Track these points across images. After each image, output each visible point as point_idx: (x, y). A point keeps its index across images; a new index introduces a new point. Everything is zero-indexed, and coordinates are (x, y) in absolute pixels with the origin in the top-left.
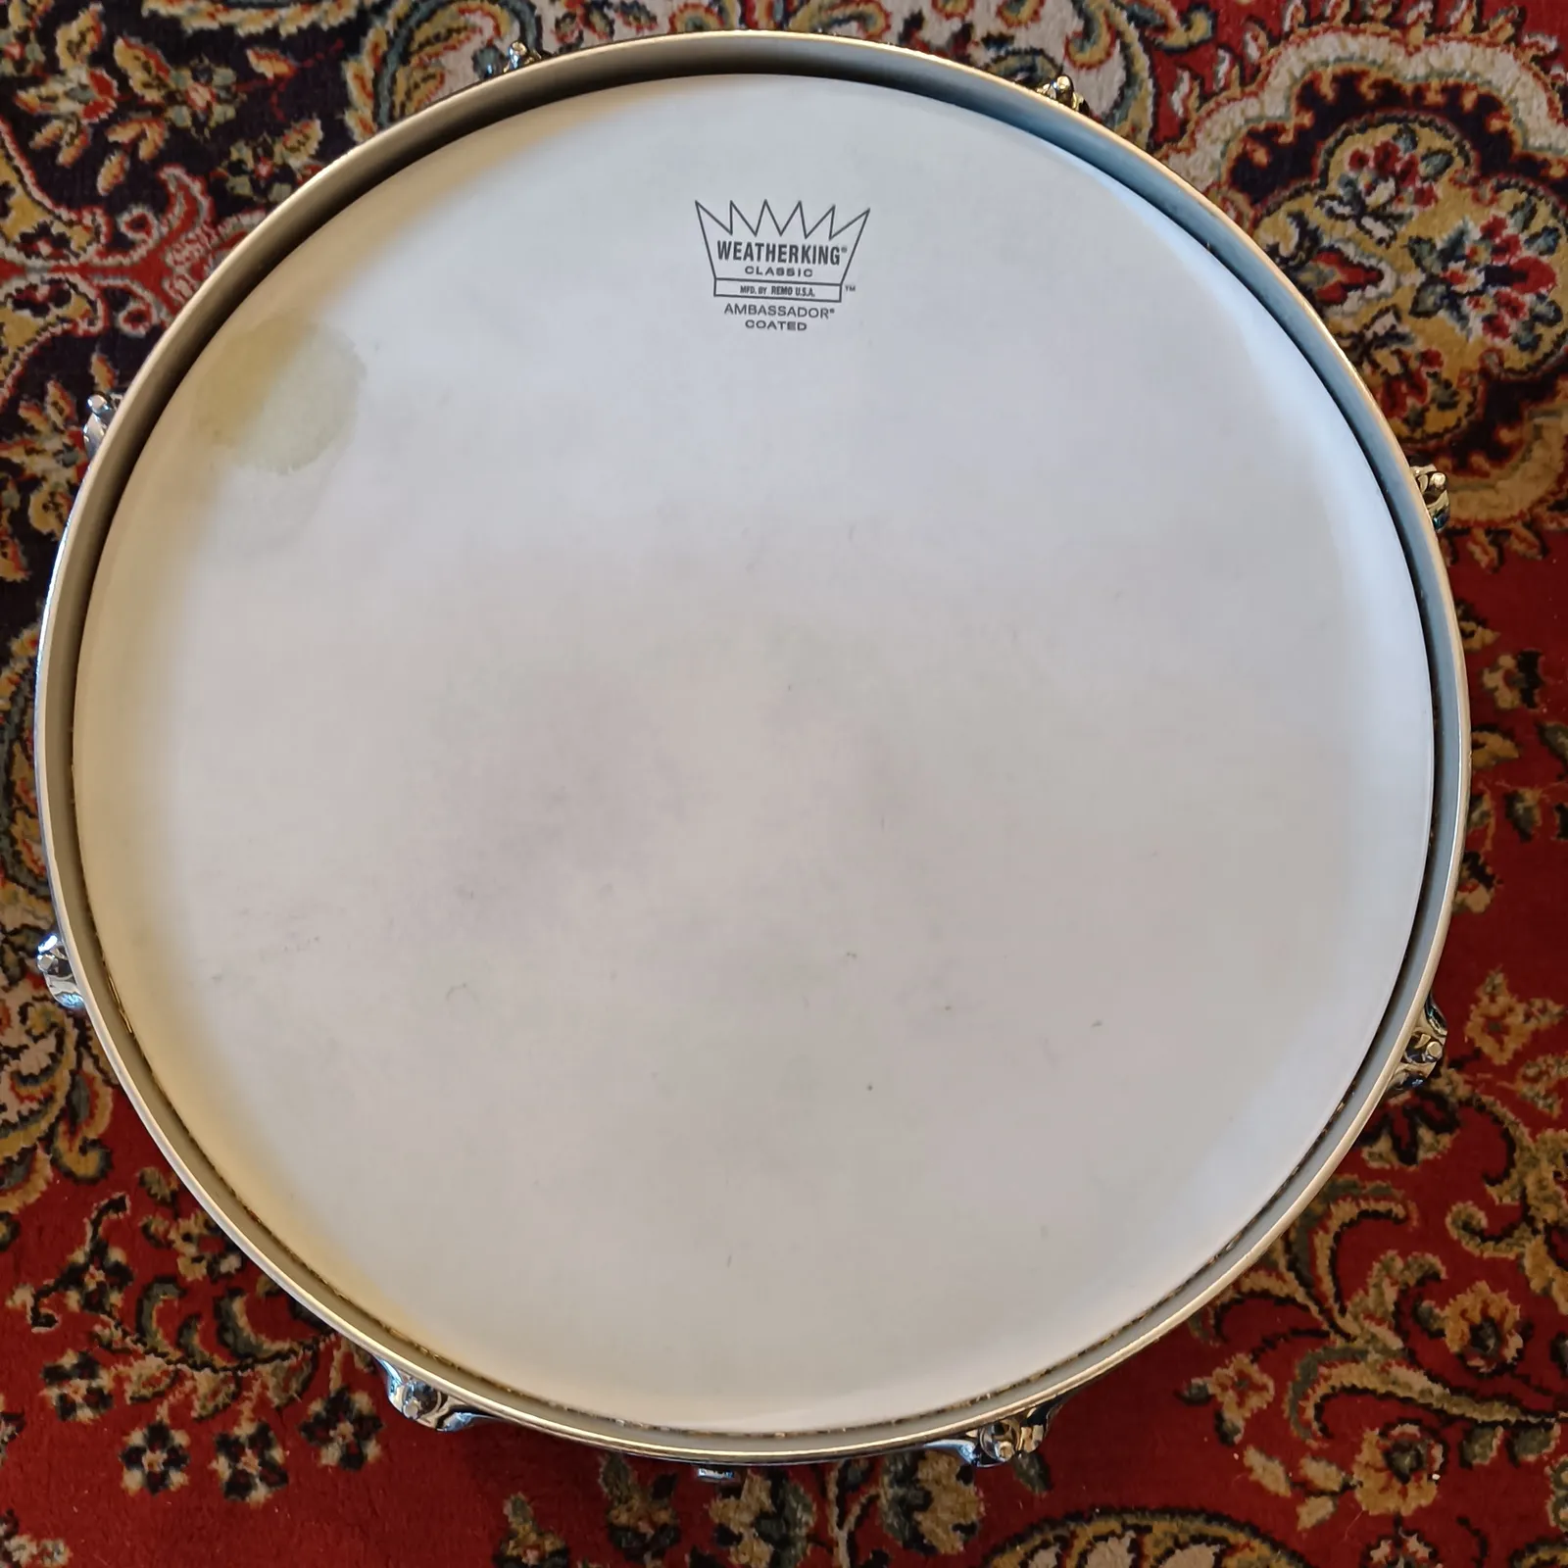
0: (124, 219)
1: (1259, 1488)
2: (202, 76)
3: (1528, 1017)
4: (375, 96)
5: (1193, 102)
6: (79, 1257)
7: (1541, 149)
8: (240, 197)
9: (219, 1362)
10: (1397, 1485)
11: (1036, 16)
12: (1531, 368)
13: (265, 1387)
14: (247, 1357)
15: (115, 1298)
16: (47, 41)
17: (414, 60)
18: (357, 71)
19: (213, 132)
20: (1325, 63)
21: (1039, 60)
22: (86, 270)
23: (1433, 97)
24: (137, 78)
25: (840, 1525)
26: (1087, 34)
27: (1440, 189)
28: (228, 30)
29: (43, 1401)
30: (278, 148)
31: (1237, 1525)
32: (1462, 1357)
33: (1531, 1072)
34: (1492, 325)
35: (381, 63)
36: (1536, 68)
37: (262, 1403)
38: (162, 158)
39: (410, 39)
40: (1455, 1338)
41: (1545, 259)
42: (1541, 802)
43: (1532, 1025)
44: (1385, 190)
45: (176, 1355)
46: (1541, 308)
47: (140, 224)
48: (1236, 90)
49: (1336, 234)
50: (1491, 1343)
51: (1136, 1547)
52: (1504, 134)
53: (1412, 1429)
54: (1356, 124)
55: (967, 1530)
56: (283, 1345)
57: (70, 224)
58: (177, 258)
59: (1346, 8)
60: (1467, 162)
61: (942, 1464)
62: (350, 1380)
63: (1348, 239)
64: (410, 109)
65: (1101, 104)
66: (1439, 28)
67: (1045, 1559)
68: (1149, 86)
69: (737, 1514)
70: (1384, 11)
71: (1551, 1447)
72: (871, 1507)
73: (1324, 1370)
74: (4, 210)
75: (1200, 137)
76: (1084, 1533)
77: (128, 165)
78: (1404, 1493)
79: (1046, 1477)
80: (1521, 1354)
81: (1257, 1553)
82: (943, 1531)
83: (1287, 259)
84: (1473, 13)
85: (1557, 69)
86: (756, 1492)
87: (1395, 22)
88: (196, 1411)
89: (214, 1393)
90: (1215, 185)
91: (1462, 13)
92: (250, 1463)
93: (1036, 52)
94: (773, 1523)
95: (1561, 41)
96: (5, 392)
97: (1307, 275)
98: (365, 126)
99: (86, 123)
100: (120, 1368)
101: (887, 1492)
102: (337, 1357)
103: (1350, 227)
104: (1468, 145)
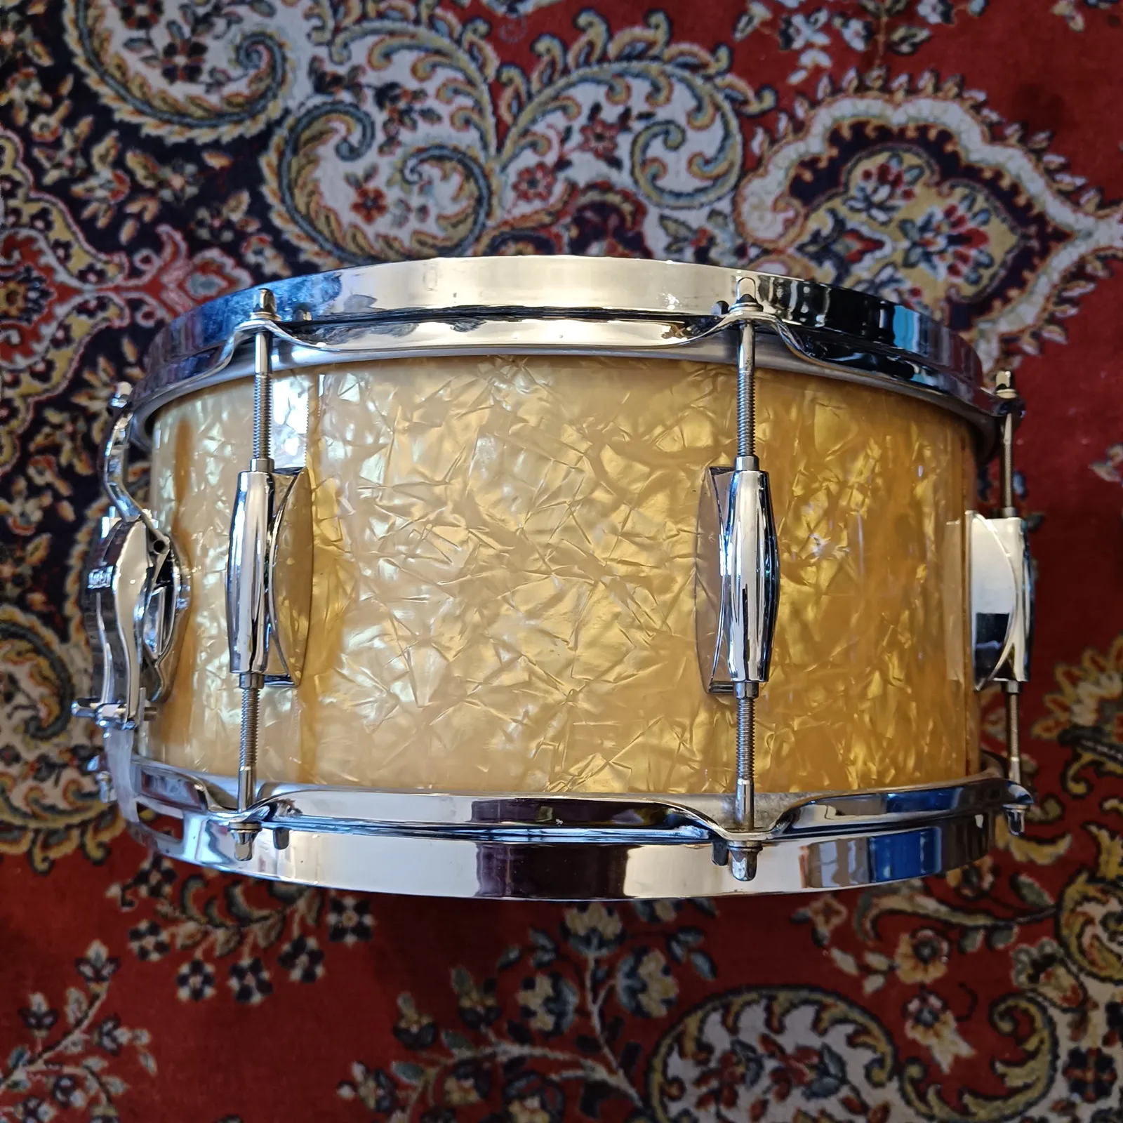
0: (137, 258)
1: (840, 972)
2: (178, 170)
4: (279, 174)
5: (766, 146)
6: (146, 865)
7: (978, 162)
8: (205, 241)
9: (229, 923)
10: (921, 966)
11: (668, 100)
12: (977, 295)
13: (255, 937)
14: (244, 921)
15: (167, 889)
16: (86, 154)
17: (301, 153)
18: (267, 161)
19: (186, 203)
20: (843, 118)
21: (672, 128)
22: (117, 289)
23: (911, 133)
24: (140, 174)
25: (594, 1001)
26: (699, 108)
27: (918, 189)
28: (191, 142)
29: (130, 951)
30: (225, 211)
31: (827, 993)
32: (957, 890)
34: (953, 270)
35: (281, 155)
36: (972, 112)
37: (255, 947)
38: (157, 220)
39: (298, 139)
40: (952, 878)
41: (983, 229)
44: (884, 192)
45: (204, 920)
46: (984, 259)
47: (147, 260)
48: (790, 137)
49: (855, 221)
50: (975, 879)
51: (769, 1010)
52: (955, 155)
53: (929, 933)
54: (864, 153)
56: (264, 913)
57: (107, 263)
58: (170, 279)
59: (855, 83)
60: (933, 172)
61: (652, 965)
62: (306, 931)
63: (863, 223)
64: (300, 182)
65: (710, 152)
66: (912, 91)
67: (715, 1017)
68: (738, 138)
69: (534, 999)
70: (879, 83)
71: (1013, 939)
72: (612, 992)
73: (875, 901)
74: (67, 257)
75: (771, 167)
76: (738, 1001)
77: (138, 226)
78: (926, 970)
79: (714, 970)
80: (993, 885)
81: (841, 1008)
82: (653, 1003)
83: (826, 238)
84: (933, 81)
85: (986, 112)
86: (544, 986)
87: (886, 89)
88: (218, 952)
89: (227, 942)
90: (781, 196)
91: (926, 81)
92: (250, 980)
93: (669, 122)
94: (554, 1003)
95: (988, 95)
96: (75, 364)
97: (838, 248)
98: (274, 194)
99: (112, 202)
100: (173, 929)
101: (621, 982)
102: (297, 918)
103: (863, 216)
104: (932, 162)
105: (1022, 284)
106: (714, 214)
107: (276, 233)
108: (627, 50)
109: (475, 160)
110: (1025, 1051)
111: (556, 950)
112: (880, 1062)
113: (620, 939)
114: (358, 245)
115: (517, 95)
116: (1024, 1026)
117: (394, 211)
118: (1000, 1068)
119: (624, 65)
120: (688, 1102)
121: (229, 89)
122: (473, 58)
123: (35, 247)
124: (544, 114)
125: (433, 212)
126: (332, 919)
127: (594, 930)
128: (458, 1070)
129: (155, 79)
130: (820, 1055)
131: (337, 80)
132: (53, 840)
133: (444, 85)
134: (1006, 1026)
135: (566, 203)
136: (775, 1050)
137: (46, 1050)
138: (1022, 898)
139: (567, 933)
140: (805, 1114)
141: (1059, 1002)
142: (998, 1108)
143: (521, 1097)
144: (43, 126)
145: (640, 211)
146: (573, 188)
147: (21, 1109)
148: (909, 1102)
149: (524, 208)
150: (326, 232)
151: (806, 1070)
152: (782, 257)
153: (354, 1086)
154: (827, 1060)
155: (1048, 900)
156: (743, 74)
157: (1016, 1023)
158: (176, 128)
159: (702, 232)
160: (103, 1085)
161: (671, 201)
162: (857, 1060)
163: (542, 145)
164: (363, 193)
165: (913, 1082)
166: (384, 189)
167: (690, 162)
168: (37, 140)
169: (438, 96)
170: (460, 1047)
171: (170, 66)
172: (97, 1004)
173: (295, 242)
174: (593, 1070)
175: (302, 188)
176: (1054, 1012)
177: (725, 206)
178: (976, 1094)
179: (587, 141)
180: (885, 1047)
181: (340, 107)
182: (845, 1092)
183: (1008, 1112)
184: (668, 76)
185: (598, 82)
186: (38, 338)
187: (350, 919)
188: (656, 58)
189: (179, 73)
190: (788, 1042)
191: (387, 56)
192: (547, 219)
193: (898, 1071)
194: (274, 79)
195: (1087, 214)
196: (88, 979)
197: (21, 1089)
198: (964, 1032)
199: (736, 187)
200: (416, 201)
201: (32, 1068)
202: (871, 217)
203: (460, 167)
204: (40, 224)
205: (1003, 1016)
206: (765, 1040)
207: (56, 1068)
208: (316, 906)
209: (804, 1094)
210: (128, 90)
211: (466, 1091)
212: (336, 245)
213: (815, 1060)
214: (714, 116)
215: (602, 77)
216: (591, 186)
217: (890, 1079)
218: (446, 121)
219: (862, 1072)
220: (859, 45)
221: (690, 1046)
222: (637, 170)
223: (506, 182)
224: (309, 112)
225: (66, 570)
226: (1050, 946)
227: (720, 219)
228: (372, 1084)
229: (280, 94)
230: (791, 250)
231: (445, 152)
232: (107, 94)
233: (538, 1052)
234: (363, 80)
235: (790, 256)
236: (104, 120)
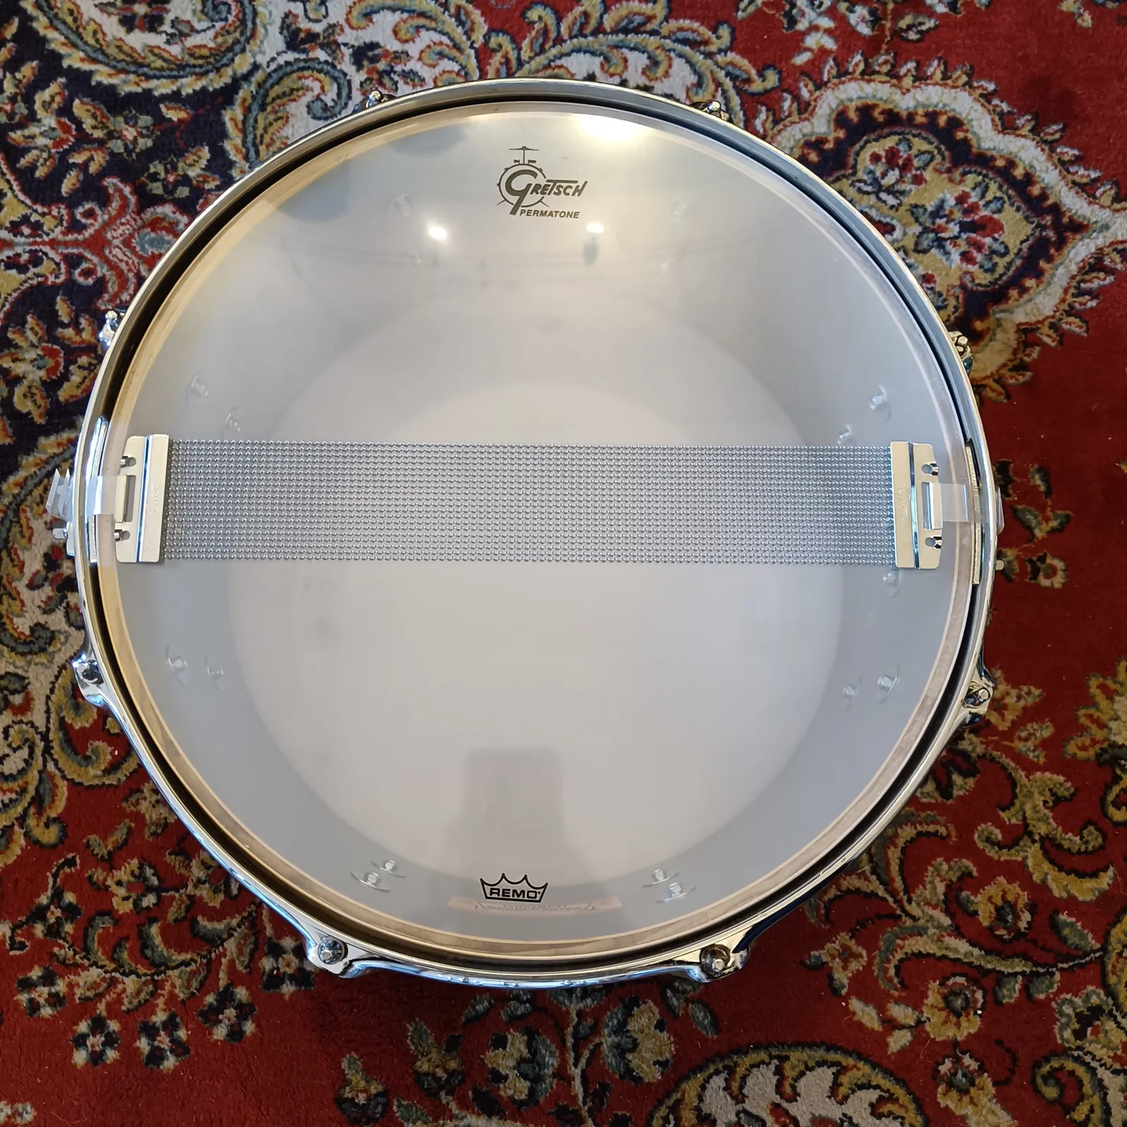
0: (79, 211)
1: (860, 1025)
2: (131, 121)
3: (1019, 697)
4: (244, 132)
5: (769, 125)
6: (44, 900)
7: (989, 149)
8: (155, 196)
9: (141, 970)
10: (954, 1019)
11: (667, 74)
12: (992, 283)
13: (174, 986)
14: (161, 966)
15: (69, 928)
16: (29, 100)
17: (269, 108)
18: (232, 116)
19: (138, 155)
20: (851, 100)
22: (53, 244)
23: (920, 119)
24: (88, 123)
26: (699, 85)
27: (928, 175)
28: (148, 92)
29: (17, 1003)
30: (181, 165)
31: (848, 1053)
32: (991, 929)
33: (1023, 734)
34: (966, 257)
35: (247, 111)
36: (983, 101)
37: (171, 1000)
38: (104, 172)
39: (266, 95)
40: (985, 915)
41: (996, 216)
42: (1018, 557)
43: (1022, 703)
44: (893, 176)
45: (111, 966)
46: (996, 246)
47: (90, 214)
48: (795, 117)
49: (863, 203)
50: (1010, 918)
51: (779, 1071)
52: (966, 140)
53: (961, 980)
54: (873, 136)
55: (663, 1064)
56: (186, 956)
57: (43, 215)
58: (116, 235)
59: (862, 66)
60: (943, 158)
61: (644, 1018)
62: (234, 979)
63: (872, 206)
64: (267, 139)
66: (921, 77)
67: (718, 1082)
68: (739, 114)
69: (504, 1061)
70: (886, 68)
71: (1055, 988)
72: (596, 1052)
73: (899, 942)
76: (743, 1063)
77: (82, 177)
78: (958, 1024)
79: (716, 1025)
80: (1030, 925)
81: (863, 1070)
82: (646, 1066)
84: (942, 68)
85: (996, 102)
86: (517, 1044)
87: (893, 74)
88: (125, 1006)
89: (138, 993)
91: (935, 69)
92: (163, 1041)
94: (529, 1066)
95: (997, 84)
98: (237, 150)
99: (54, 151)
100: (72, 978)
101: (607, 1040)
102: (224, 962)
103: (873, 199)
104: (943, 148)
105: (1039, 274)
108: (624, 23)
110: (1073, 1121)
111: (533, 1001)
113: (608, 987)
115: (506, 61)
116: (1072, 1091)
119: (621, 36)
121: (191, 42)
122: (461, 23)
126: (267, 963)
129: (112, 27)
131: (312, 37)
133: (428, 47)
134: (1051, 1092)
136: (788, 1122)
138: (1064, 940)
141: (1109, 1062)
155: (1093, 942)
156: (743, 53)
157: (1062, 1087)
158: (132, 77)
169: (421, 58)
170: (415, 1120)
171: (129, 14)
175: (268, 146)
176: (1103, 1073)
180: (914, 1118)
181: (314, 64)
184: (667, 51)
185: (593, 53)
187: (289, 963)
188: (654, 33)
189: (137, 22)
190: (802, 1112)
191: (368, 16)
194: (242, 34)
195: (1102, 207)
198: (1003, 1099)
202: (879, 199)
205: (1045, 1079)
206: (776, 1109)
208: (247, 949)
210: (80, 37)
215: (596, 47)
220: (865, 30)
221: (688, 1117)
224: (280, 68)
226: (1097, 997)
229: (249, 48)
232: (56, 40)
234: (341, 38)
236: (51, 66)
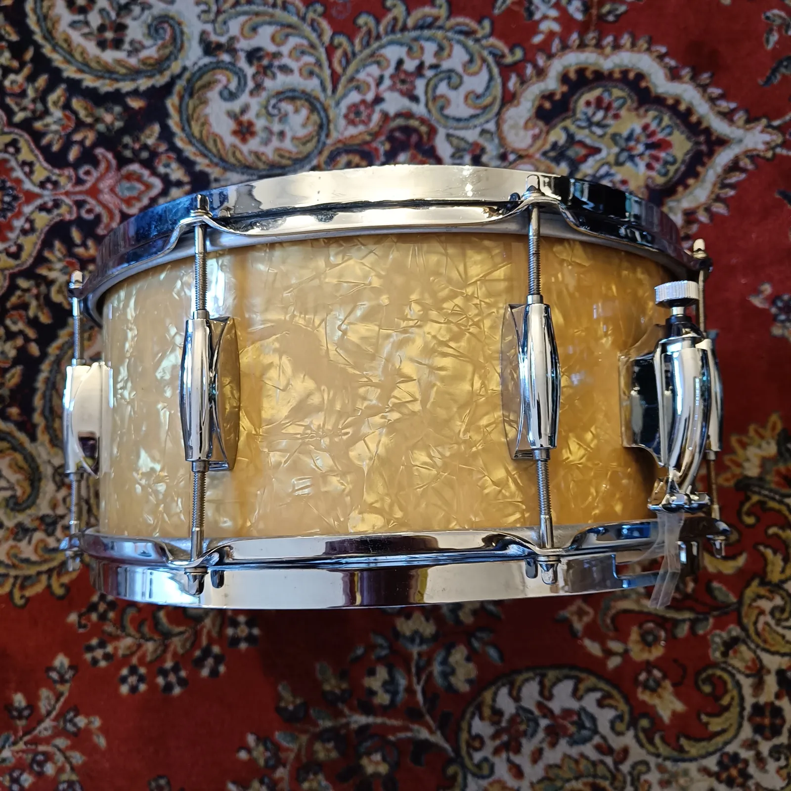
0: (81, 172)
1: (590, 656)
2: (109, 110)
4: (180, 112)
5: (518, 85)
6: (95, 598)
7: (663, 93)
8: (129, 159)
9: (156, 637)
10: (647, 648)
11: (449, 56)
12: (666, 184)
13: (175, 647)
14: (167, 636)
15: (111, 615)
16: (43, 100)
17: (196, 96)
18: (171, 103)
19: (115, 132)
20: (570, 65)
21: (453, 74)
22: (67, 194)
23: (617, 75)
24: (82, 114)
25: (418, 682)
26: (471, 61)
27: (623, 112)
28: (118, 91)
29: (85, 660)
30: (142, 138)
31: (582, 670)
34: (649, 167)
35: (181, 98)
36: (658, 60)
37: (175, 654)
38: (95, 145)
39: (193, 87)
41: (669, 138)
44: (600, 115)
45: (138, 636)
46: (670, 159)
47: (88, 173)
48: (534, 79)
49: (582, 135)
50: (681, 586)
51: (541, 684)
52: (647, 89)
53: (651, 625)
54: (585, 89)
56: (182, 629)
57: (60, 175)
58: (105, 185)
59: (577, 42)
60: (633, 101)
61: (458, 655)
62: (211, 641)
63: (587, 136)
64: (195, 116)
65: (480, 90)
66: (617, 47)
67: (504, 691)
68: (498, 80)
69: (375, 683)
70: (594, 42)
71: (709, 627)
72: (430, 676)
73: (613, 604)
74: (32, 172)
75: (522, 100)
76: (520, 678)
77: (82, 149)
78: (650, 652)
79: (502, 656)
80: (694, 590)
81: (591, 681)
82: (460, 682)
83: (562, 146)
84: (630, 40)
85: (667, 60)
86: (382, 673)
87: (599, 46)
88: (149, 658)
89: (155, 650)
90: (530, 119)
91: (626, 40)
92: (172, 678)
93: (451, 71)
94: (390, 685)
95: (669, 49)
96: (38, 247)
97: (571, 153)
98: (177, 125)
99: (63, 133)
100: (116, 643)
101: (437, 668)
102: (205, 631)
103: (586, 131)
104: (632, 94)
105: (696, 175)
106: (484, 132)
107: (179, 152)
108: (421, 23)
109: (317, 99)
110: (722, 706)
111: (391, 647)
112: (620, 718)
113: (435, 638)
114: (237, 159)
115: (345, 54)
116: (720, 688)
117: (262, 135)
118: (704, 718)
119: (419, 32)
120: (487, 752)
121: (144, 54)
122: (314, 29)
123: (8, 166)
124: (365, 66)
125: (289, 135)
126: (230, 631)
127: (416, 632)
128: (323, 736)
129: (92, 48)
130: (579, 714)
131: (219, 47)
132: (27, 583)
133: (295, 48)
134: (707, 689)
135: (381, 127)
136: (547, 712)
137: (25, 734)
138: (715, 598)
139: (397, 634)
140: (569, 757)
141: (742, 669)
142: (704, 747)
143: (369, 754)
144: (13, 82)
145: (433, 131)
146: (386, 117)
147: (8, 778)
148: (642, 746)
149: (352, 131)
150: (214, 150)
151: (569, 726)
152: (533, 160)
153: (249, 750)
154: (584, 717)
155: (733, 599)
156: (501, 37)
157: (714, 686)
158: (107, 81)
159: (475, 144)
160: (67, 759)
161: (455, 124)
162: (604, 717)
163: (363, 87)
164: (240, 123)
165: (644, 730)
166: (254, 120)
167: (466, 98)
168: (8, 91)
169: (290, 55)
170: (323, 719)
171: (101, 39)
172: (62, 700)
173: (192, 157)
174: (419, 732)
175: (197, 121)
176: (741, 678)
177: (491, 126)
178: (688, 738)
179: (394, 84)
180: (623, 707)
181: (221, 65)
182: (597, 740)
183: (711, 749)
184: (449, 40)
185: (401, 44)
186: (11, 228)
187: (243, 631)
188: (440, 28)
189: (108, 43)
190: (556, 706)
191: (254, 29)
192: (368, 138)
193: (633, 723)
194: (175, 47)
195: (738, 127)
196: (55, 682)
197: (7, 764)
198: (678, 695)
199: (499, 114)
200: (276, 127)
201: (16, 748)
202: (591, 132)
203: (307, 104)
204: (11, 150)
205: (704, 681)
206: (540, 705)
207: (33, 747)
208: (218, 623)
209: (568, 742)
210: (72, 56)
211: (328, 750)
212: (222, 159)
213: (575, 718)
214: (482, 66)
215: (403, 41)
216: (399, 115)
217: (628, 729)
218: (296, 73)
219: (608, 725)
220: (579, 16)
221: (487, 712)
222: (430, 104)
223: (339, 114)
224: (200, 69)
225: (34, 390)
226: (736, 631)
227: (488, 136)
228: (261, 748)
229: (180, 56)
230: (538, 156)
231: (296, 94)
232: (57, 60)
233: (379, 720)
234: (238, 46)
235: (537, 160)
236: (56, 77)
